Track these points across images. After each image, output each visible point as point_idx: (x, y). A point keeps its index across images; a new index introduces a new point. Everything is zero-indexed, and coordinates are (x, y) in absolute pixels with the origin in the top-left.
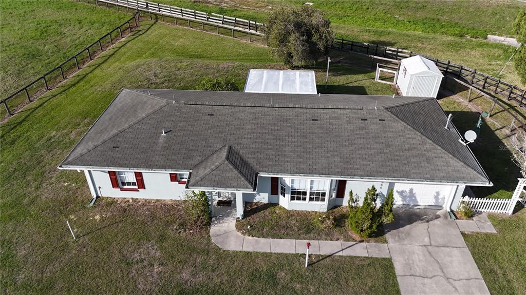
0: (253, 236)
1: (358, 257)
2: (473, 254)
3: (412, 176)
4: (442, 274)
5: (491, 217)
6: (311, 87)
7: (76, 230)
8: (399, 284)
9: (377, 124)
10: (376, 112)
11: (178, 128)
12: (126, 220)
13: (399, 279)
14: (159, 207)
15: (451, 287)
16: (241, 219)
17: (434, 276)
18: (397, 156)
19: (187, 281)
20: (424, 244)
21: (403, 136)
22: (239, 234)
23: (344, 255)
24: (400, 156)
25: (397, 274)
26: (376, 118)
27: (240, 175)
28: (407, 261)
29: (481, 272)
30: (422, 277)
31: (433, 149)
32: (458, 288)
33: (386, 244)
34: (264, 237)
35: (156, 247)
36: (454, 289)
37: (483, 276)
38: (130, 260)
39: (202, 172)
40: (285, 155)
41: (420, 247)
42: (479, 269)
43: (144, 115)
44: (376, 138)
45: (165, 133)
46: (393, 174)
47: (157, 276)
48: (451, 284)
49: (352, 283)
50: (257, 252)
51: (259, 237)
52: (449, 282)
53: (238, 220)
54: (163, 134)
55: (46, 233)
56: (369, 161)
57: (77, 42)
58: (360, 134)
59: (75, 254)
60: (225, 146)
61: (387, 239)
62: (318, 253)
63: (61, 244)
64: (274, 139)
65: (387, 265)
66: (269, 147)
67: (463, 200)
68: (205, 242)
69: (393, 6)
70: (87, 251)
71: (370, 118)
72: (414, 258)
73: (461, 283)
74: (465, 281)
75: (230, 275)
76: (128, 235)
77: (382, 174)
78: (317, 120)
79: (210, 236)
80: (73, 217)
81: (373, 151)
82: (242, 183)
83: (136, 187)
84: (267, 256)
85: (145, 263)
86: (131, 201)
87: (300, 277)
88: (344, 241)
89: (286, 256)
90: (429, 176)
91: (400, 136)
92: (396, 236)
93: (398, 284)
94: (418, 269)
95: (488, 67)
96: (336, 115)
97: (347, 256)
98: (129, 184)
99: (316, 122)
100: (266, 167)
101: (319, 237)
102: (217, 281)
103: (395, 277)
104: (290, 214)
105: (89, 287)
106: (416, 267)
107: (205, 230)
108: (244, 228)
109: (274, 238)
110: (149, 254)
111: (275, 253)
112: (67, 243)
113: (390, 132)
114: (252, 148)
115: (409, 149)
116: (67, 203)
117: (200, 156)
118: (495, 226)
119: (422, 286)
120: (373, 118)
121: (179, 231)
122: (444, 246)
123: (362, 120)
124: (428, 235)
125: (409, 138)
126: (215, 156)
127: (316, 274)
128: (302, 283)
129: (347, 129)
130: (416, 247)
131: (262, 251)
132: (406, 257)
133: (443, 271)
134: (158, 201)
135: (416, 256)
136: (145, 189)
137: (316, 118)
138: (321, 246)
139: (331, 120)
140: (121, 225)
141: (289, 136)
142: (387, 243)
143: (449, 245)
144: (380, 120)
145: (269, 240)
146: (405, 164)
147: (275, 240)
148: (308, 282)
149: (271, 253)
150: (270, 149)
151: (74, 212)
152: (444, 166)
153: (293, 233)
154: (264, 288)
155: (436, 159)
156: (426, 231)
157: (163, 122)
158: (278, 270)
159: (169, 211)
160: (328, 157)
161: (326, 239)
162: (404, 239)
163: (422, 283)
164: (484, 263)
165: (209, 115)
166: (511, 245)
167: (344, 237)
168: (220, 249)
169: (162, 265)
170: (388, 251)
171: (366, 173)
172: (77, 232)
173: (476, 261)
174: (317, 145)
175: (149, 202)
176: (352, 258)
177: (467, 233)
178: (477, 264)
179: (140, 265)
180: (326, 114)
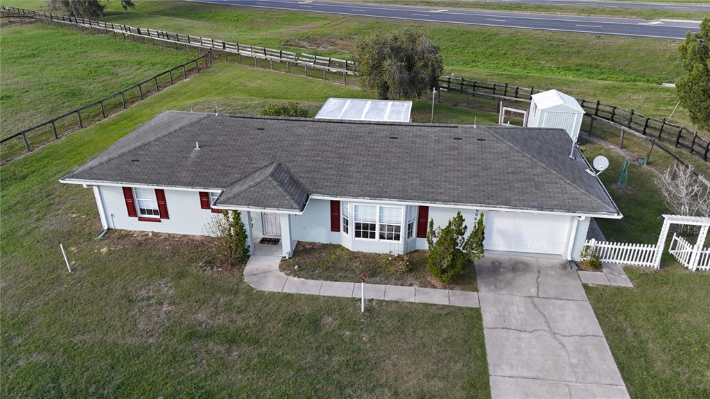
0: (299, 277)
1: (434, 305)
2: (595, 310)
3: (513, 203)
4: (547, 329)
5: (628, 270)
6: (403, 116)
7: (74, 262)
8: (485, 337)
9: (474, 144)
10: (475, 131)
11: (216, 143)
12: (139, 255)
13: (486, 332)
14: (185, 242)
15: (557, 343)
16: (287, 258)
17: (536, 330)
18: (496, 180)
19: (202, 323)
20: (529, 295)
21: (506, 158)
22: (282, 274)
23: (416, 302)
24: (500, 180)
25: (484, 326)
26: (473, 137)
27: (284, 193)
28: (502, 312)
29: (603, 330)
30: (519, 330)
31: (546, 173)
32: (566, 345)
33: (476, 293)
34: (314, 279)
35: (169, 285)
36: (560, 346)
37: (605, 334)
38: (135, 297)
39: (237, 189)
40: (348, 176)
41: (523, 298)
42: (601, 325)
43: (177, 128)
44: (470, 159)
45: (199, 147)
46: (488, 201)
47: (164, 316)
48: (558, 340)
49: (420, 333)
50: (301, 294)
51: (307, 279)
52: (555, 338)
53: (284, 260)
54: (197, 148)
55: (36, 265)
56: (458, 185)
57: (130, 81)
58: (449, 155)
59: (66, 288)
60: (272, 164)
61: (479, 288)
62: (382, 299)
63: (51, 277)
64: (337, 158)
65: (474, 316)
66: (330, 166)
67: (589, 244)
68: (236, 281)
69: (539, 50)
70: (82, 285)
71: (466, 137)
72: (511, 309)
73: (572, 339)
74: (577, 338)
75: (260, 317)
76: (138, 270)
77: (473, 200)
78: (396, 138)
79: (243, 275)
80: (73, 249)
81: (464, 174)
82: (286, 201)
83: (158, 217)
84: (314, 299)
85: (153, 301)
86: (151, 234)
87: (354, 324)
88: (420, 287)
89: (339, 299)
90: (536, 204)
91: (503, 157)
92: (491, 285)
93: (483, 337)
94: (514, 322)
95: (654, 113)
96: (422, 133)
97: (420, 304)
98: (150, 212)
99: (395, 140)
100: (322, 188)
101: (387, 282)
102: (240, 323)
103: (481, 329)
104: (354, 256)
105: (75, 324)
106: (512, 319)
107: (238, 269)
108: (290, 268)
109: (327, 280)
110: (159, 291)
111: (324, 296)
112: (59, 277)
113: (490, 153)
114: (308, 167)
115: (513, 173)
116: (70, 235)
117: (238, 174)
118: (631, 280)
119: (516, 340)
120: (470, 138)
121: (205, 268)
122: (556, 299)
123: (455, 139)
124: (536, 285)
125: (515, 160)
126: (258, 173)
127: (374, 321)
128: (353, 330)
129: (434, 148)
130: (517, 298)
131: (307, 293)
132: (501, 308)
133: (549, 326)
134: (185, 236)
135: (515, 308)
136: (168, 218)
137: (395, 136)
138: (387, 290)
139: (414, 139)
140: (131, 259)
141: (357, 154)
142: (478, 291)
143: (562, 298)
144: (478, 140)
145: (319, 282)
146: (505, 189)
147: (329, 282)
148: (361, 329)
149: (319, 296)
150: (331, 168)
151: (76, 244)
152: (558, 193)
153: (354, 275)
154: (302, 334)
155: (547, 185)
156: (535, 280)
157: (199, 135)
158: (324, 314)
159: (197, 247)
160: (405, 179)
161: (395, 284)
162: (502, 289)
163: (517, 338)
164: (610, 320)
165: (258, 129)
166: (651, 302)
167: (421, 282)
168: (253, 289)
169: (174, 303)
170: (477, 300)
171: (452, 198)
172: (74, 265)
173: (597, 317)
174: (392, 166)
175: (173, 237)
176: (427, 305)
177: (591, 285)
178: (598, 320)
179: (145, 303)
180: (409, 132)
